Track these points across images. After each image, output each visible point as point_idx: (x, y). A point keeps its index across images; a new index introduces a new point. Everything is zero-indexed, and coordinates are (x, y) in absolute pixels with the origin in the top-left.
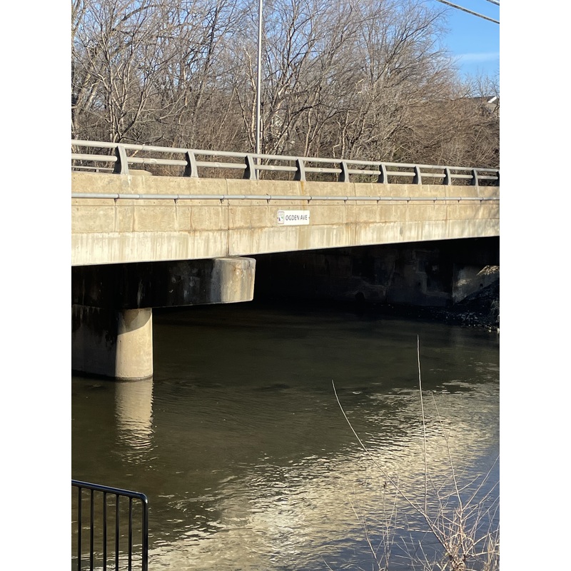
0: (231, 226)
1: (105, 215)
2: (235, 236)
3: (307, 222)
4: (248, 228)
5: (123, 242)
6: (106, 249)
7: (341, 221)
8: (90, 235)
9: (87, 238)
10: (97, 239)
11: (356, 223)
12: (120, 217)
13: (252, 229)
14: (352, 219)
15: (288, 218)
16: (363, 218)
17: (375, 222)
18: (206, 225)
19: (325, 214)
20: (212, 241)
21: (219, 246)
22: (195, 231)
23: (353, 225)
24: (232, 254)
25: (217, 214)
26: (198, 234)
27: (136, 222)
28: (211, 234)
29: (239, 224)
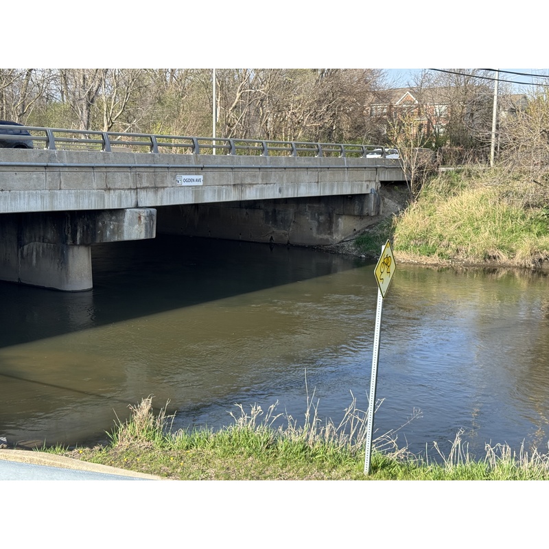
0: (138, 186)
1: (37, 178)
2: (142, 194)
3: (201, 184)
4: (152, 188)
5: (52, 197)
6: (39, 201)
7: (229, 183)
8: (26, 192)
9: (24, 194)
10: (32, 194)
11: (242, 185)
12: (49, 179)
13: (156, 188)
14: (238, 182)
15: (185, 180)
16: (248, 181)
17: (258, 184)
18: (118, 185)
19: (216, 178)
20: (124, 197)
21: (130, 200)
22: (109, 189)
23: (239, 186)
24: (140, 205)
25: (127, 177)
26: (112, 191)
27: (62, 183)
28: (123, 191)
29: (145, 184)
